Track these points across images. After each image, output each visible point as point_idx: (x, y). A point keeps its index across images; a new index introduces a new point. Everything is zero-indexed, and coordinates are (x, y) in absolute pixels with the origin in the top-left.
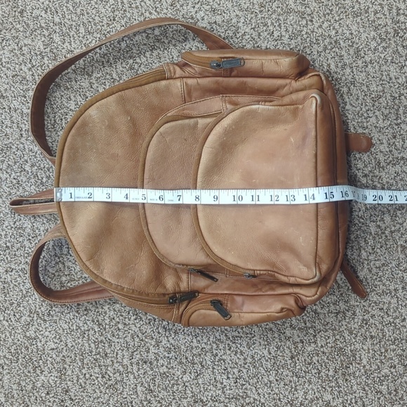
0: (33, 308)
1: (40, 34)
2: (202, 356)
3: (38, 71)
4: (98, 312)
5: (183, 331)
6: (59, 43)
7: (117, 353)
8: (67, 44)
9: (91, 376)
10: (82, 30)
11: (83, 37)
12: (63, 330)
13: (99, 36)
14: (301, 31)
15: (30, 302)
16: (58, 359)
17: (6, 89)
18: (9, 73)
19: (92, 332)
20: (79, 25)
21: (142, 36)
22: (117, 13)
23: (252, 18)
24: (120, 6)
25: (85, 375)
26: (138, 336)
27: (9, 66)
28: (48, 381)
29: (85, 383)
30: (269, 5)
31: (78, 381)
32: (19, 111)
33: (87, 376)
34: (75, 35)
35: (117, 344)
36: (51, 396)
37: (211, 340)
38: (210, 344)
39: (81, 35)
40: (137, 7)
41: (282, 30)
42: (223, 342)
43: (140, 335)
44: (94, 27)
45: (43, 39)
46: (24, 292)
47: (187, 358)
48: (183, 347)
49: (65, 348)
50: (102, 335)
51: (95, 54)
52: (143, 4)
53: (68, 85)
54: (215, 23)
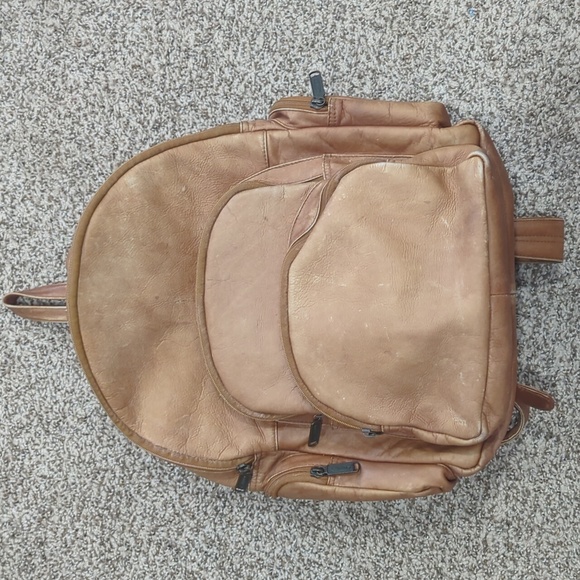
0: (37, 409)
1: (197, 22)
2: (255, 569)
3: (173, 75)
4: (129, 450)
5: (242, 524)
6: (219, 46)
7: (135, 518)
8: (230, 52)
9: (85, 535)
10: (260, 41)
11: (258, 53)
12: (70, 455)
13: (281, 59)
14: (574, 173)
15: (37, 397)
16: (46, 494)
17: (116, 81)
18: (130, 59)
19: (109, 475)
20: (259, 33)
21: (344, 86)
22: (320, 37)
23: (511, 125)
24: (328, 30)
25: (77, 530)
26: (174, 506)
27: (134, 49)
28: (20, 519)
29: (73, 542)
30: (543, 116)
31: (63, 535)
32: (125, 119)
33: (80, 533)
34: (248, 45)
35: (139, 504)
36: (16, 541)
37: (277, 552)
38: (273, 558)
39: (256, 48)
40: (352, 42)
41: (548, 159)
42: (292, 562)
43: (177, 505)
44: (279, 44)
45: (198, 30)
46: (33, 381)
47: (232, 564)
48: (232, 546)
49: (62, 483)
50: (123, 485)
51: (265, 85)
52: (362, 40)
53: (209, 111)
54: (457, 110)
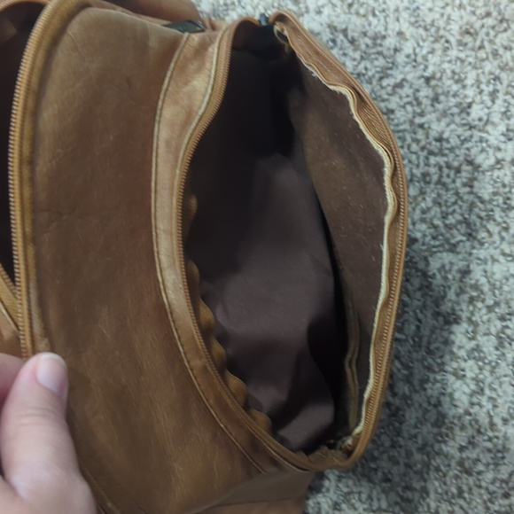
23: (432, 52)
30: (488, 34)
41: (496, 107)
54: (345, 32)
